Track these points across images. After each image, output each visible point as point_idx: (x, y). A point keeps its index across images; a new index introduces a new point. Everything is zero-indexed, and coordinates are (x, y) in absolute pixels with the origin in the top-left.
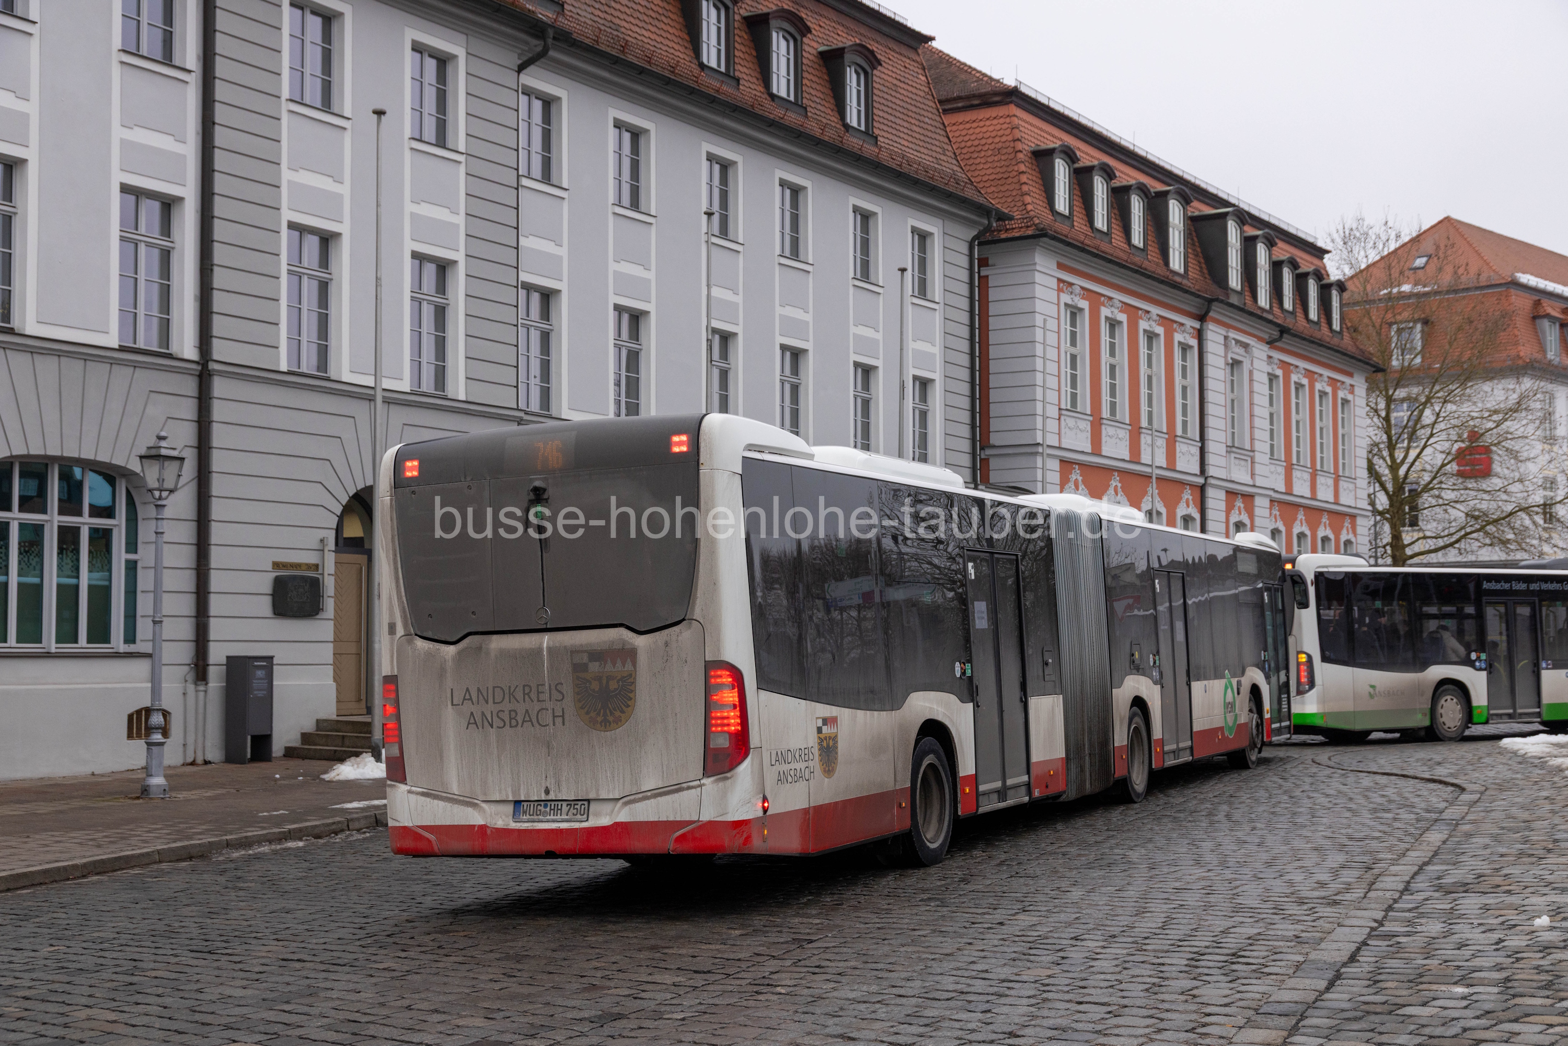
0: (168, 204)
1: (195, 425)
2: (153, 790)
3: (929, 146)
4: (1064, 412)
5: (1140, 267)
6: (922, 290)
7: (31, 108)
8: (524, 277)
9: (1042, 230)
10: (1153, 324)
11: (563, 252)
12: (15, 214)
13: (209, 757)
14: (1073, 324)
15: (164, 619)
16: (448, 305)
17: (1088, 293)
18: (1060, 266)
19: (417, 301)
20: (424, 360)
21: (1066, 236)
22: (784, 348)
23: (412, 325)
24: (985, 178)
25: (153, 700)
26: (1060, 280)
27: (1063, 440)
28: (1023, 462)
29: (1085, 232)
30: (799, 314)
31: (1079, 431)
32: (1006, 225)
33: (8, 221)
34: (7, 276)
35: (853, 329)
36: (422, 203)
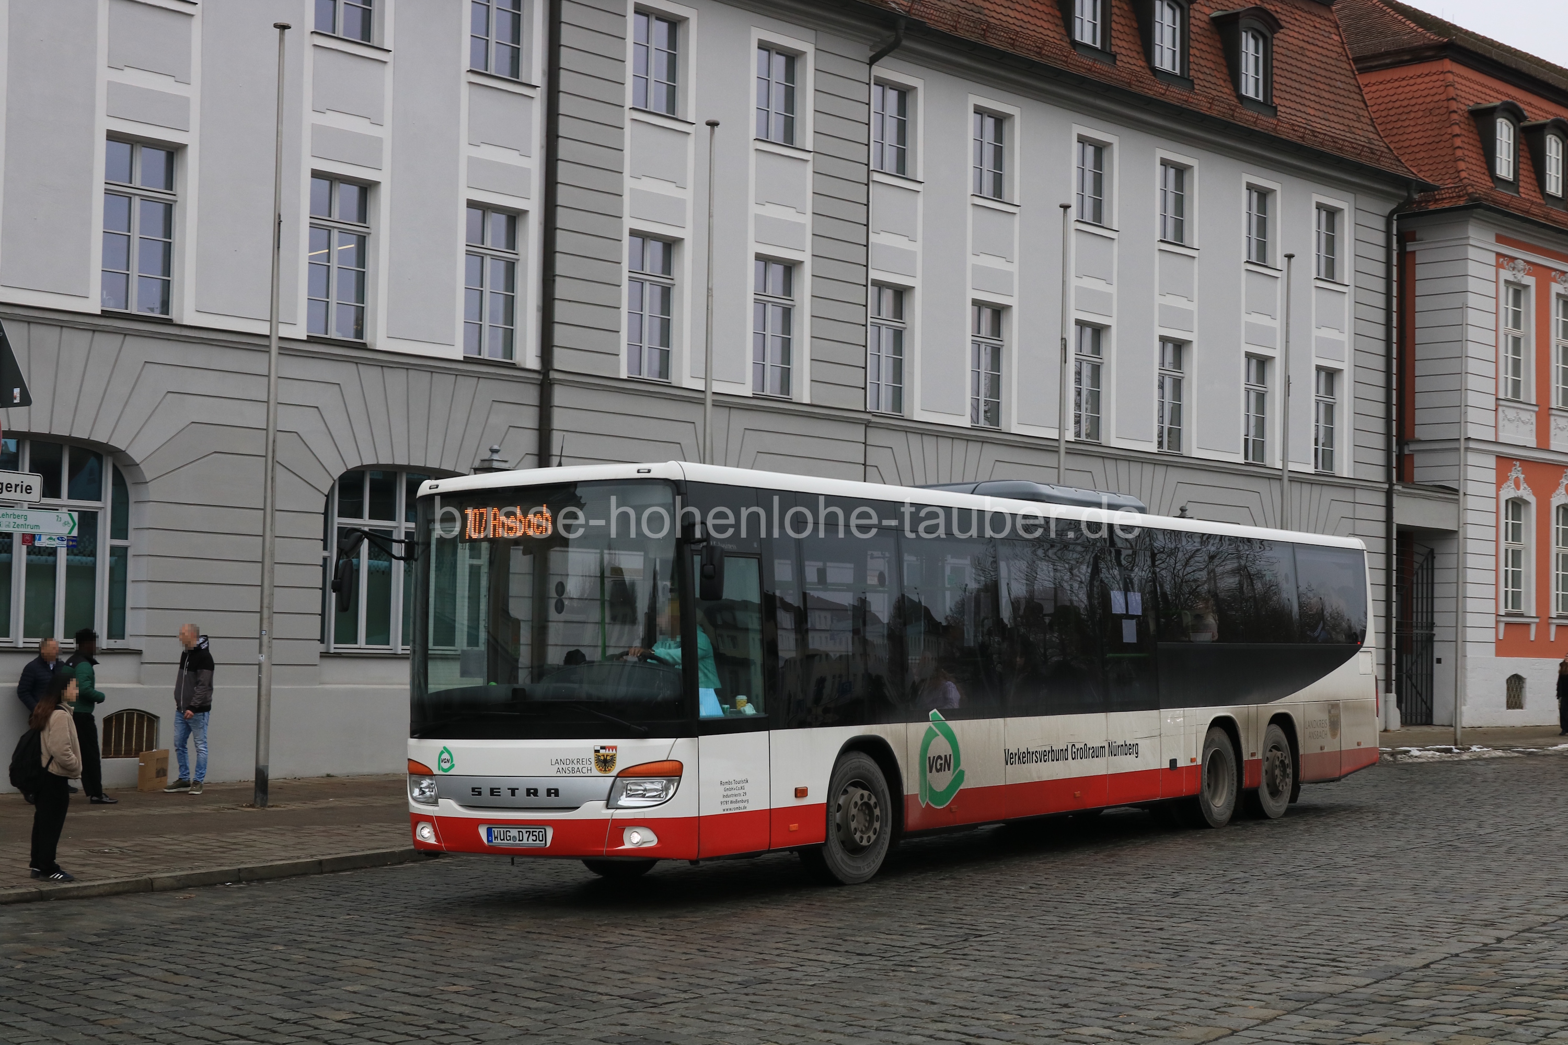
0: (514, 217)
1: (537, 433)
3: (1341, 113)
4: (1502, 403)
6: (1330, 271)
7: (385, 133)
8: (874, 275)
9: (1476, 199)
11: (917, 248)
12: (369, 234)
14: (1517, 303)
16: (794, 306)
17: (1534, 268)
18: (1500, 239)
19: (761, 303)
20: (768, 363)
21: (1507, 206)
22: (1164, 340)
23: (755, 327)
24: (1414, 143)
27: (1500, 434)
28: (1450, 458)
29: (1531, 198)
30: (1181, 303)
31: (1520, 424)
32: (1435, 195)
33: (362, 241)
34: (361, 294)
35: (1245, 318)
36: (767, 204)
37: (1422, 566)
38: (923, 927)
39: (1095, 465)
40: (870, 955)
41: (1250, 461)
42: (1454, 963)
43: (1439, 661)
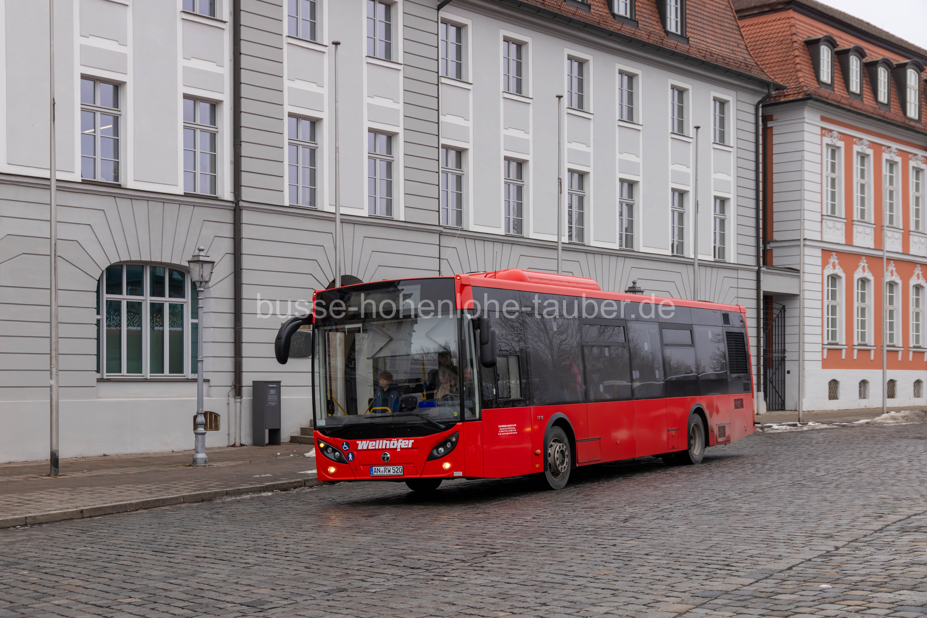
0: (214, 105)
1: (232, 240)
2: (198, 461)
3: (728, 42)
4: (825, 217)
5: (883, 117)
6: (722, 138)
7: (128, 51)
8: (443, 141)
9: (808, 95)
10: (893, 155)
11: (470, 124)
12: (120, 115)
13: (243, 442)
14: (833, 157)
15: (204, 359)
16: (393, 160)
17: (843, 136)
18: (823, 119)
19: (372, 158)
20: (378, 196)
21: (827, 98)
22: (622, 181)
23: (369, 173)
24: (772, 61)
25: (198, 407)
27: (824, 236)
28: (795, 251)
29: (841, 94)
30: (632, 158)
31: (836, 230)
32: (784, 92)
33: (116, 120)
34: (116, 154)
35: (671, 167)
36: (375, 97)
37: (778, 316)
39: (581, 257)
41: (675, 254)
43: (789, 372)
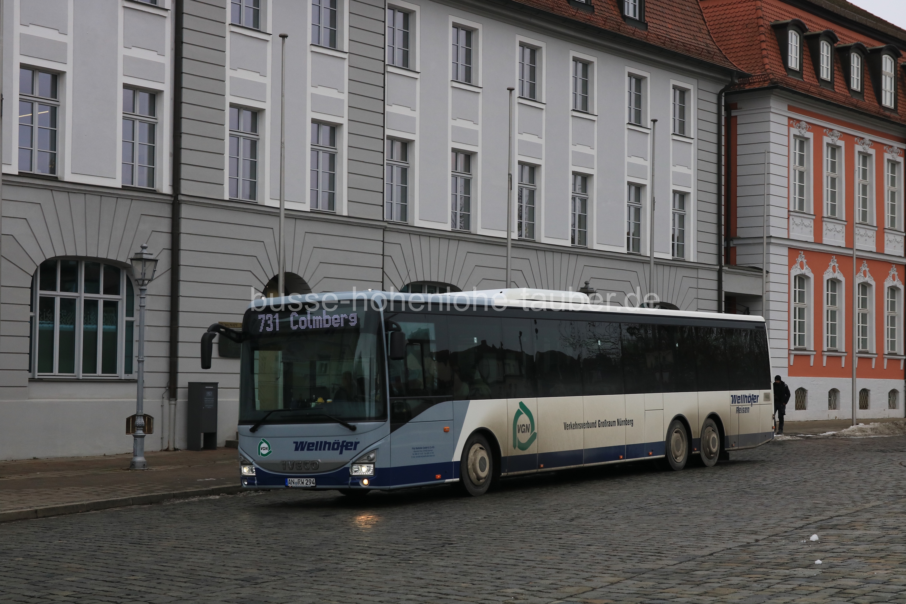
0: (154, 95)
1: (170, 235)
2: (137, 465)
3: (688, 27)
4: (791, 213)
5: (856, 106)
6: (682, 129)
7: (68, 39)
8: (388, 132)
9: (775, 83)
10: (867, 147)
11: (416, 115)
12: (59, 105)
13: (177, 446)
14: (801, 149)
15: (145, 359)
16: (337, 153)
17: (812, 127)
18: (790, 108)
19: (315, 151)
20: (320, 190)
21: (795, 87)
22: (575, 174)
23: (312, 166)
24: (736, 46)
25: (138, 409)
26: (790, 118)
27: (791, 233)
28: (757, 249)
29: (810, 82)
30: (586, 150)
31: (804, 227)
32: (749, 80)
33: (54, 111)
34: (53, 145)
35: (627, 160)
36: (319, 87)
38: (417, 540)
39: (531, 254)
40: (385, 555)
41: (631, 251)
42: (728, 552)
